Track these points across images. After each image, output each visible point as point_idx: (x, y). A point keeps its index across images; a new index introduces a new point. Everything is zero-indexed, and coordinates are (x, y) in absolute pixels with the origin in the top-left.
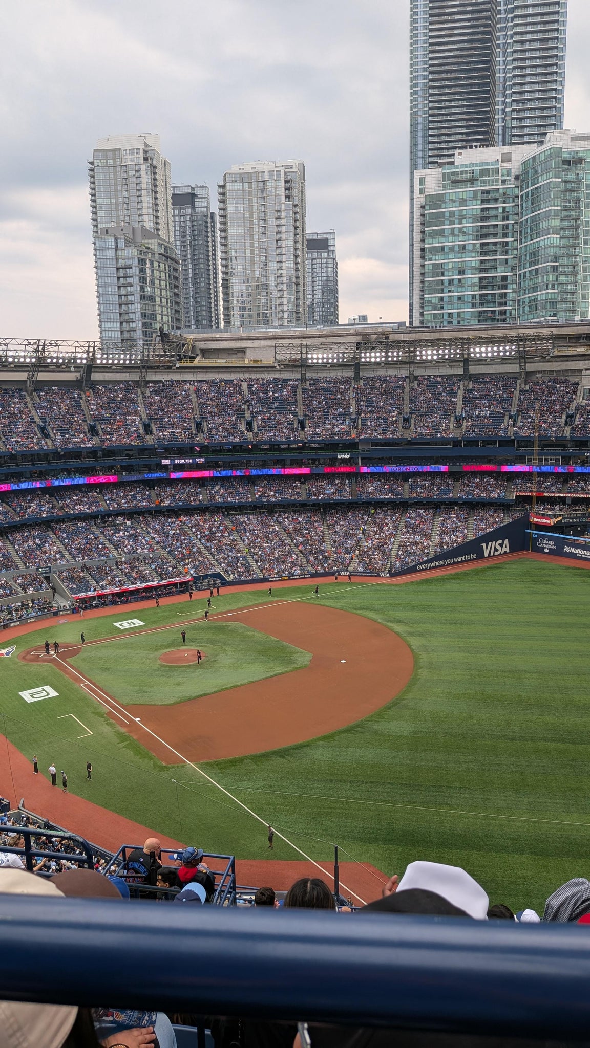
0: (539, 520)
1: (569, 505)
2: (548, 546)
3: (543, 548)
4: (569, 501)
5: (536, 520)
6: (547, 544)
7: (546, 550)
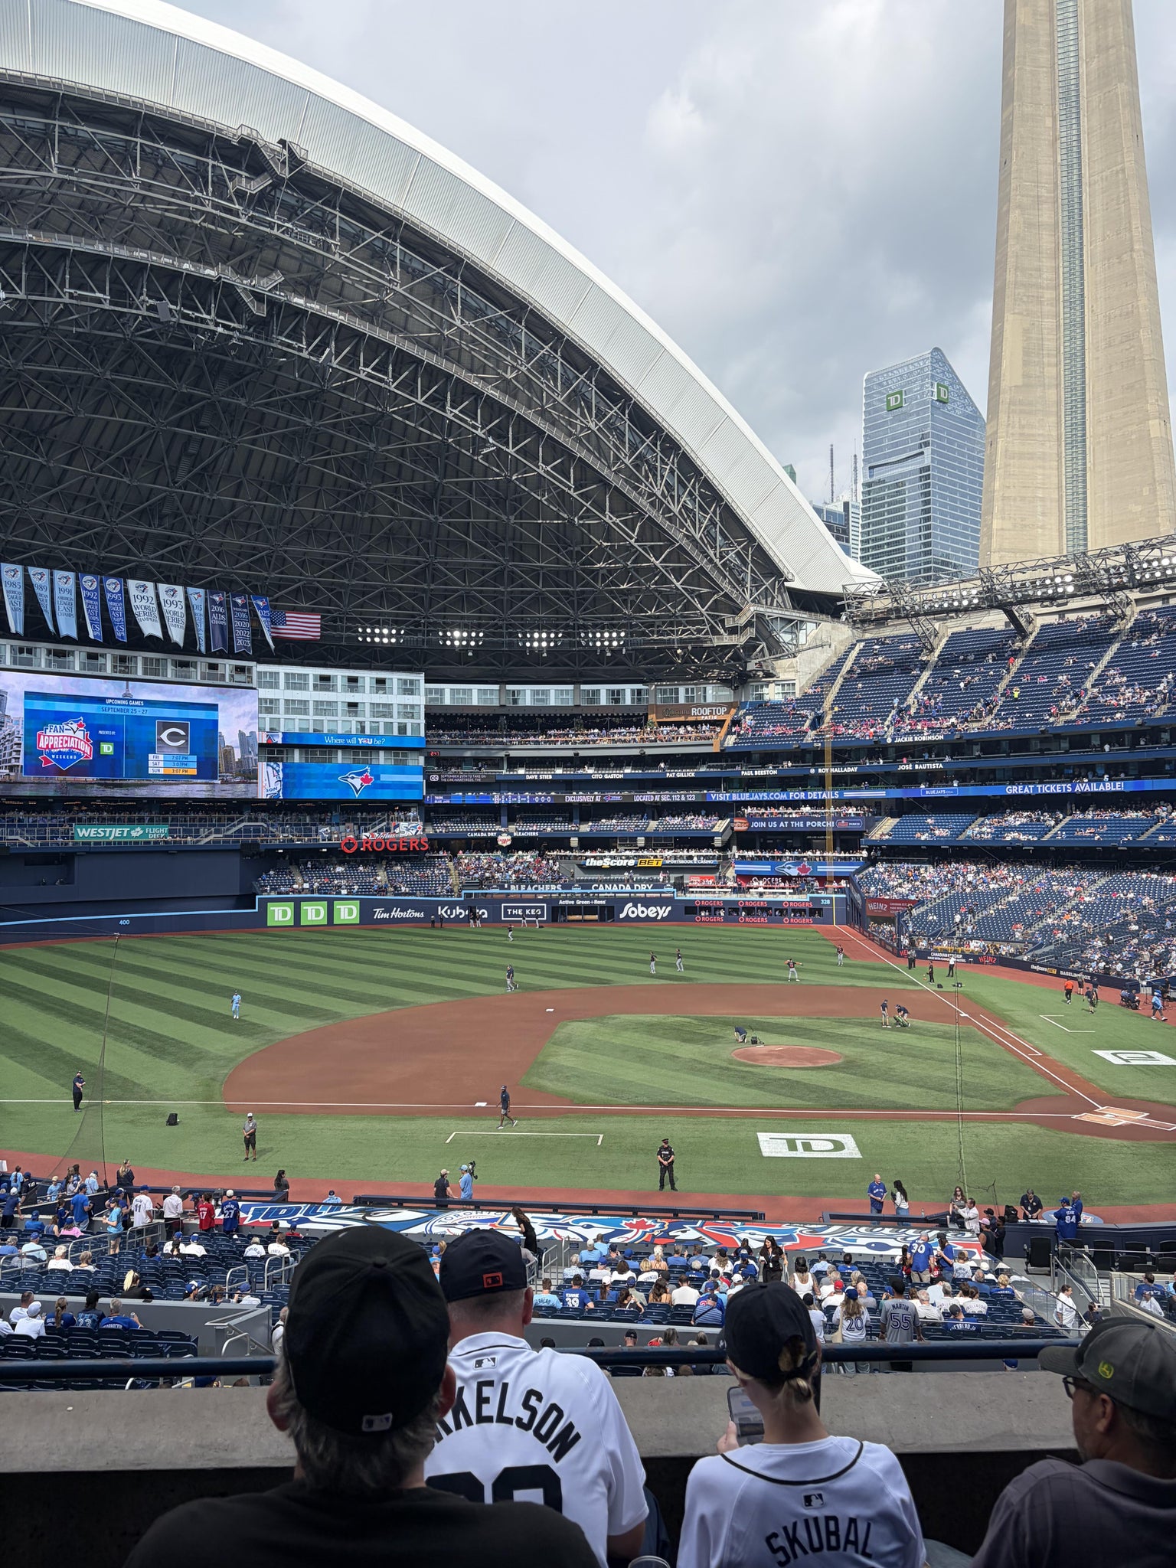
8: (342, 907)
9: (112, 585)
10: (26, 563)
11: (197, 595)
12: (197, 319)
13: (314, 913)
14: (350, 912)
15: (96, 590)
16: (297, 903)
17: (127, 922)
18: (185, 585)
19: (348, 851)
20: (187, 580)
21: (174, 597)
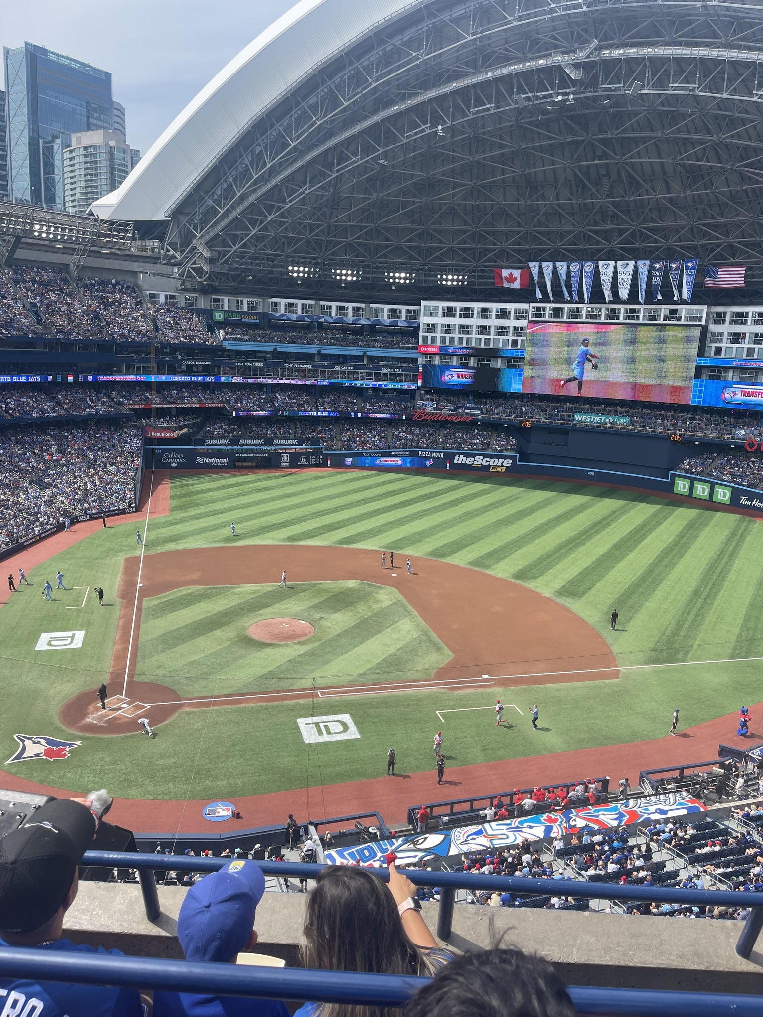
0: (159, 434)
1: (175, 416)
2: (176, 459)
3: (171, 463)
4: (174, 412)
5: (153, 434)
6: (175, 458)
7: (174, 465)
8: (720, 490)
9: (589, 267)
10: (541, 261)
11: (644, 266)
12: (545, 97)
13: (702, 490)
14: (724, 495)
15: (578, 271)
16: (692, 481)
17: (593, 474)
18: (636, 258)
19: (749, 450)
20: (635, 255)
21: (626, 269)
